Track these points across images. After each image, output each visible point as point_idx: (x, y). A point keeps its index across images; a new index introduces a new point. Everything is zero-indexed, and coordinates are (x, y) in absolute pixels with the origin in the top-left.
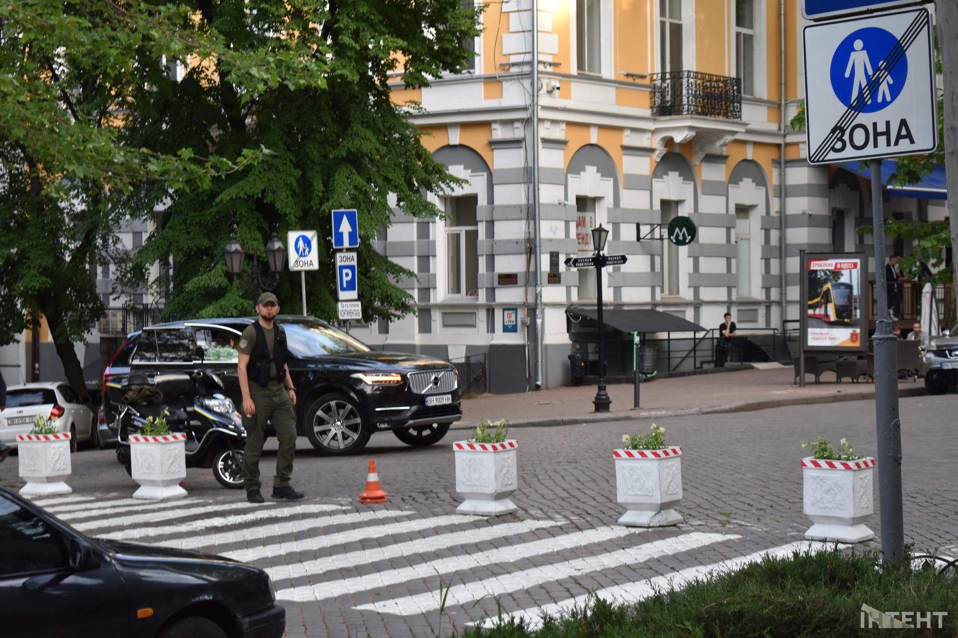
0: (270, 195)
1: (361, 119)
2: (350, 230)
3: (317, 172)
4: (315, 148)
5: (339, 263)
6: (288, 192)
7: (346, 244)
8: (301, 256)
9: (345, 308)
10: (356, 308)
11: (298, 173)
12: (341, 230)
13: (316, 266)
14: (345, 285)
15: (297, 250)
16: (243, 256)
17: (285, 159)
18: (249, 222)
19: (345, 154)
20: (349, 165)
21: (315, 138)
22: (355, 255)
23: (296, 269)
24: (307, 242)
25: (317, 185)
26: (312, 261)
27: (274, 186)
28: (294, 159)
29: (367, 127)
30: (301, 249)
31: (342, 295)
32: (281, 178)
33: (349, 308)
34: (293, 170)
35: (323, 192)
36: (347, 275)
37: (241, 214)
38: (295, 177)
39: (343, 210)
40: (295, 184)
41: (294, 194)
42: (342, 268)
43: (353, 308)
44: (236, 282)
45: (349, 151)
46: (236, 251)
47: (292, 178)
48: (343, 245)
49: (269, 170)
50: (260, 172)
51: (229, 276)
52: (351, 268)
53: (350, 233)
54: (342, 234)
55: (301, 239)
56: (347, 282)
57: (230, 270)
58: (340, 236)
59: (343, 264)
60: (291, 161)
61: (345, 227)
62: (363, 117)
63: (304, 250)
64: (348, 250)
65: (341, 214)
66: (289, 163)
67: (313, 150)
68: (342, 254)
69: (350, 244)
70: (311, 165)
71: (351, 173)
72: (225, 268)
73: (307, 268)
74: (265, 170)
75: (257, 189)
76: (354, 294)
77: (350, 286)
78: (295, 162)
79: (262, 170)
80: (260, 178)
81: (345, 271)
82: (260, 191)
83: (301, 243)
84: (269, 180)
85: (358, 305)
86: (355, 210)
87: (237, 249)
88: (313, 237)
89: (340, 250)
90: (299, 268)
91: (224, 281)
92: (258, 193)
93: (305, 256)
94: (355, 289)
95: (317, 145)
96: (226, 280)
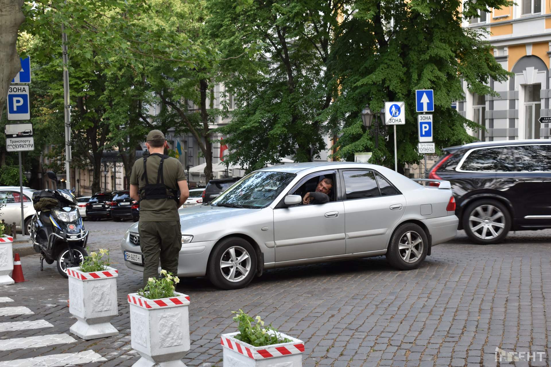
0: (388, 82)
1: (440, 38)
2: (428, 101)
3: (415, 69)
4: (415, 55)
5: (420, 120)
6: (398, 80)
7: (425, 109)
8: (394, 116)
9: (423, 147)
10: (431, 147)
11: (405, 69)
12: (421, 102)
13: (403, 122)
14: (424, 133)
15: (391, 113)
16: (372, 117)
17: (397, 62)
18: (377, 98)
19: (428, 58)
20: (433, 65)
21: (415, 49)
22: (431, 116)
23: (390, 124)
24: (398, 108)
25: (414, 76)
26: (401, 119)
27: (390, 77)
28: (402, 61)
29: (445, 42)
30: (394, 112)
31: (421, 139)
32: (394, 73)
33: (426, 147)
34: (402, 68)
35: (417, 80)
36: (426, 127)
37: (372, 93)
38: (403, 72)
39: (424, 90)
40: (402, 76)
41: (402, 81)
42: (422, 123)
43: (429, 147)
44: (368, 131)
45: (430, 56)
46: (367, 114)
47: (400, 72)
48: (423, 110)
49: (388, 68)
50: (382, 69)
51: (364, 128)
52: (429, 123)
53: (428, 103)
54: (422, 103)
55: (393, 106)
56: (425, 131)
57: (364, 124)
58: (421, 106)
59: (423, 121)
60: (401, 62)
61: (425, 100)
62: (441, 36)
63: (396, 113)
64: (427, 113)
65: (423, 92)
66: (399, 64)
67: (414, 56)
68: (422, 116)
69: (428, 110)
70: (412, 65)
71: (434, 69)
72: (361, 123)
73: (397, 123)
74: (385, 68)
75: (379, 79)
76: (430, 139)
77: (427, 134)
78: (403, 63)
79: (384, 68)
80: (382, 73)
81: (424, 125)
82: (381, 80)
83: (394, 109)
84: (388, 74)
85: (432, 145)
86: (432, 90)
87: (367, 113)
88: (402, 106)
89: (422, 113)
90: (392, 123)
91: (361, 131)
92: (380, 81)
93: (396, 116)
94: (431, 136)
95: (416, 53)
96: (361, 130)
